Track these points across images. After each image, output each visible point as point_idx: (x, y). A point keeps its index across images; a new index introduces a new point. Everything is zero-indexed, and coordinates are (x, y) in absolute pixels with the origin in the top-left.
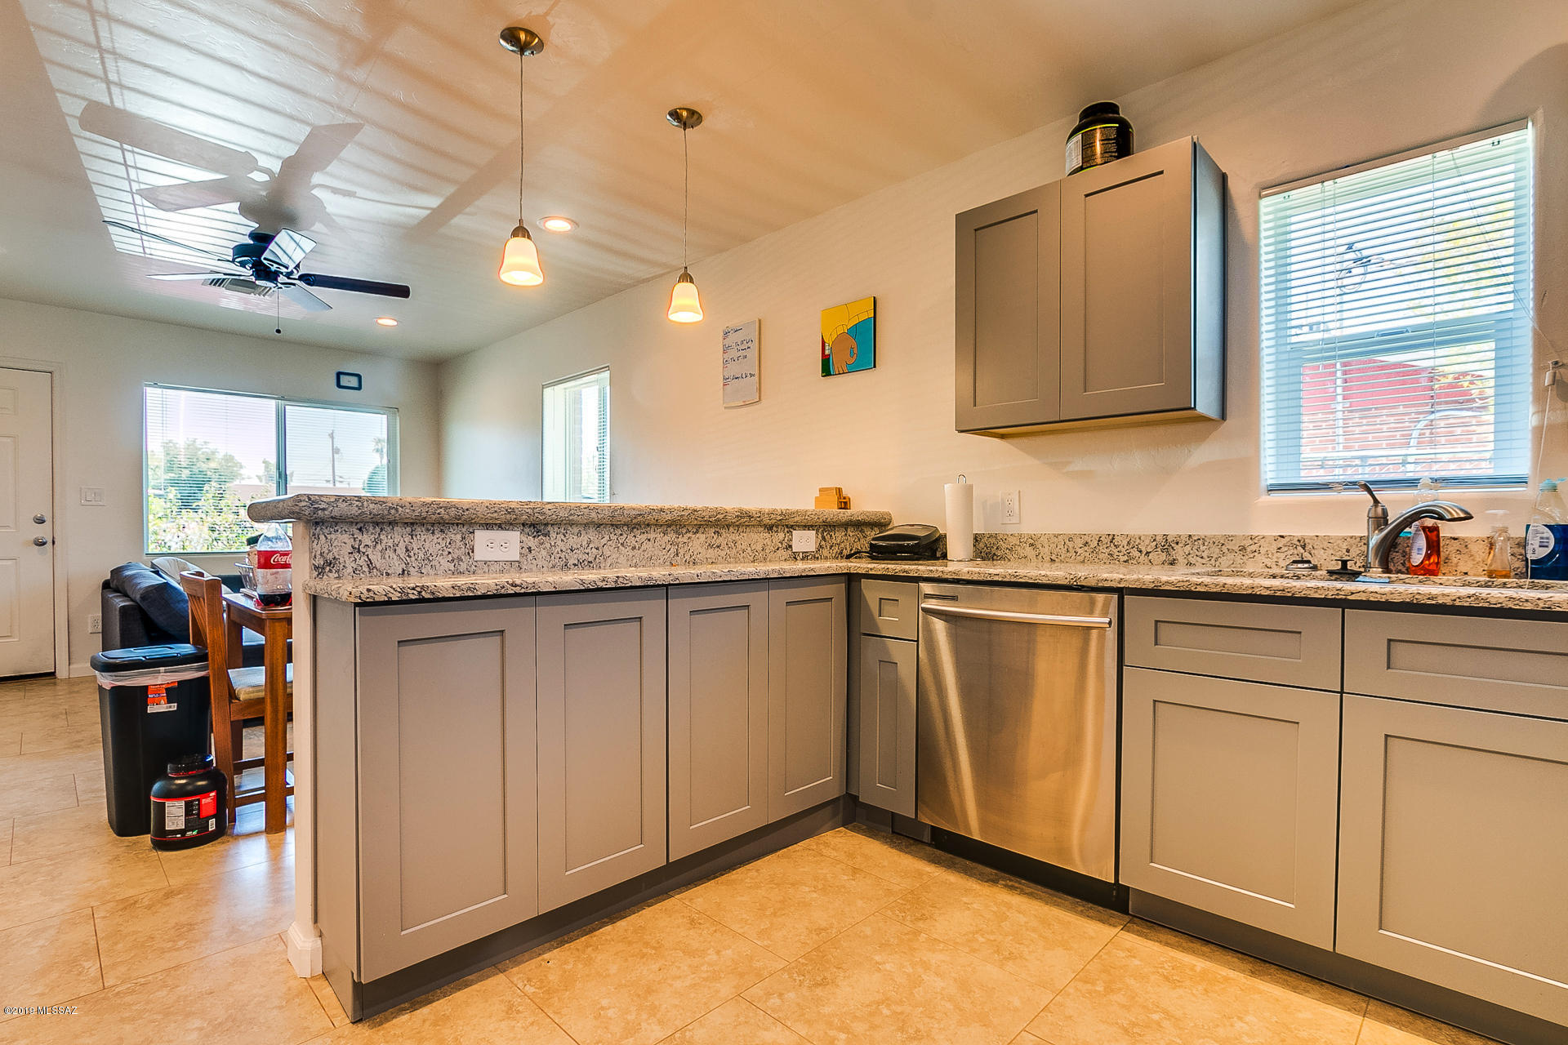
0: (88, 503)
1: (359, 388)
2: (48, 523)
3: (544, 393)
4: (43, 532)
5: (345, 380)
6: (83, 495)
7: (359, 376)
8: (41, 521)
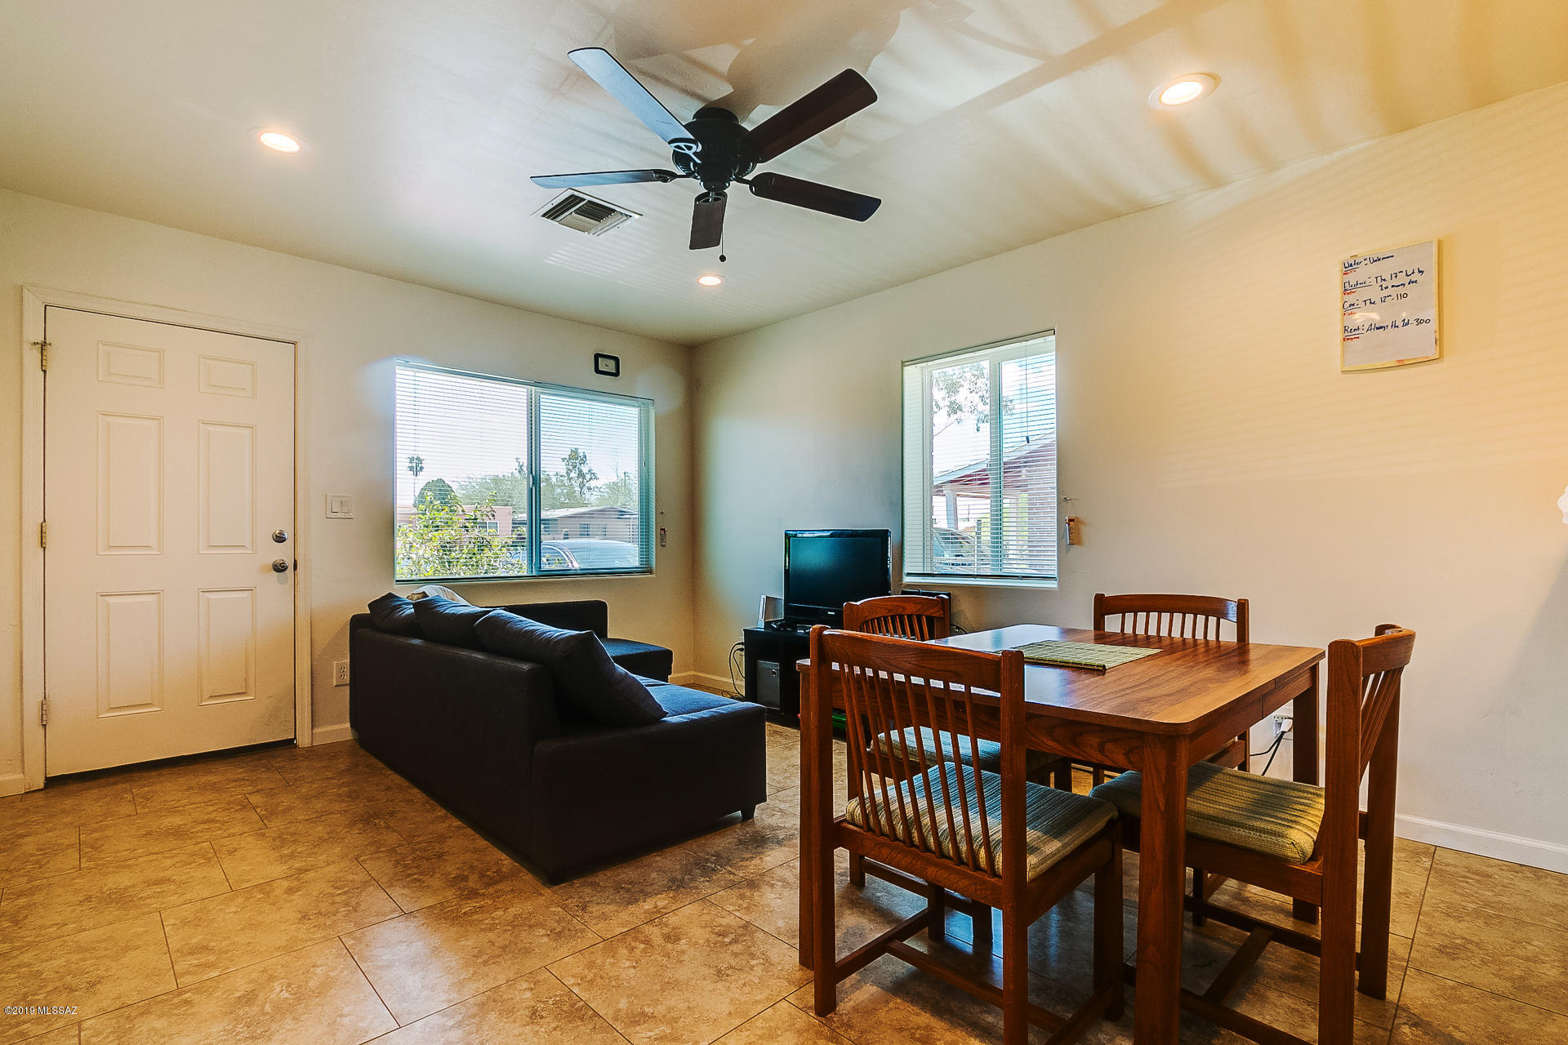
0: (334, 515)
1: (617, 374)
2: (289, 542)
3: (905, 372)
4: (282, 553)
5: (602, 363)
6: (329, 507)
7: (616, 360)
8: (280, 539)
